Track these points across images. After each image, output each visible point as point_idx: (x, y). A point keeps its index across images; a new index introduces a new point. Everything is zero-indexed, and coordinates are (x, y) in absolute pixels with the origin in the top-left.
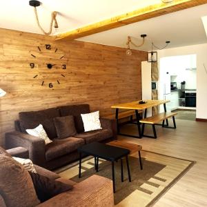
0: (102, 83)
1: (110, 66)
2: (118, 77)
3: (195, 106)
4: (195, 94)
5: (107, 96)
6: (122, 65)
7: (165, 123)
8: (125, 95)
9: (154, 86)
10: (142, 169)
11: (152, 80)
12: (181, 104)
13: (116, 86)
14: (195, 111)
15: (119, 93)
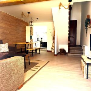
0: (8, 32)
1: (13, 25)
2: (16, 31)
3: (46, 47)
4: (46, 42)
5: (10, 39)
6: (18, 26)
7: (36, 52)
8: (19, 40)
9: (31, 37)
10: (29, 64)
11: (31, 35)
12: (41, 46)
13: (15, 35)
14: (46, 49)
15: (16, 38)
